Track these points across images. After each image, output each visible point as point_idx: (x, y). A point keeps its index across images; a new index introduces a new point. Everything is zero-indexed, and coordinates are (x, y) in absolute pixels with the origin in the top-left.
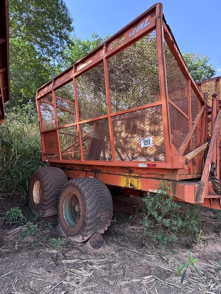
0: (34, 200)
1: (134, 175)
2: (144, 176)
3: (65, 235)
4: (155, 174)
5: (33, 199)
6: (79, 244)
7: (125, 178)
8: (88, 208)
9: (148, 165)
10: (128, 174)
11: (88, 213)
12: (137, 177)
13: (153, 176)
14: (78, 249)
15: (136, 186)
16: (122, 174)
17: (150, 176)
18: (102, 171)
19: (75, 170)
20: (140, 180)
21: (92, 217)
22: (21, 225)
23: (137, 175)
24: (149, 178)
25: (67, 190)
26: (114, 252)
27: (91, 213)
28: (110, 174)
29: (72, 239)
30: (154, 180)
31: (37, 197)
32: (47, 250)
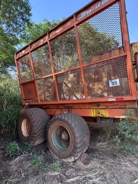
0: (24, 134)
1: (102, 107)
2: (109, 107)
3: (57, 158)
4: (118, 105)
5: (22, 134)
6: (71, 164)
7: (94, 111)
8: (77, 135)
9: (116, 99)
10: (96, 108)
11: (78, 139)
12: (104, 109)
13: (117, 107)
14: (72, 167)
15: (105, 115)
16: (92, 107)
17: (114, 107)
18: (74, 108)
19: (51, 108)
20: (107, 110)
21: (80, 142)
22: (19, 155)
23: (104, 107)
24: (114, 108)
25: (54, 124)
26: (99, 165)
27: (80, 139)
28: (81, 108)
29: (65, 160)
30: (119, 109)
31: (25, 132)
32: (50, 173)
